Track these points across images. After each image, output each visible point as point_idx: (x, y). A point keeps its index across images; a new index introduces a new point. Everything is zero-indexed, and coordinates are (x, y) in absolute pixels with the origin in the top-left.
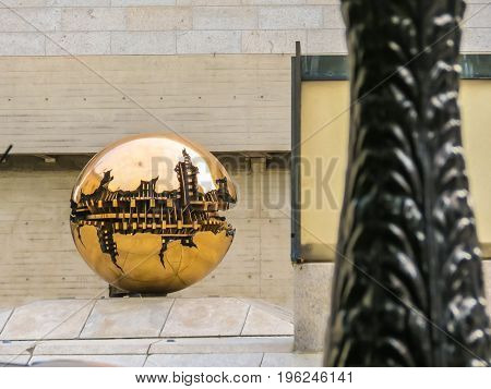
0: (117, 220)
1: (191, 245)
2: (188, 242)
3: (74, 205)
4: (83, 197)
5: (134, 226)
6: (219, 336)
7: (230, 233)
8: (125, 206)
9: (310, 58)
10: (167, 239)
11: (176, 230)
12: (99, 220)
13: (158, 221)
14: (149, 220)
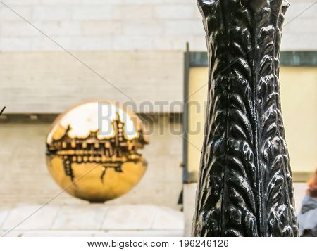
0: (75, 155)
1: (120, 171)
2: (118, 169)
3: (48, 146)
4: (54, 141)
5: (85, 159)
6: (138, 230)
7: (145, 164)
8: (79, 147)
9: (195, 53)
10: (106, 167)
11: (111, 162)
12: (63, 156)
13: (100, 156)
14: (95, 156)
